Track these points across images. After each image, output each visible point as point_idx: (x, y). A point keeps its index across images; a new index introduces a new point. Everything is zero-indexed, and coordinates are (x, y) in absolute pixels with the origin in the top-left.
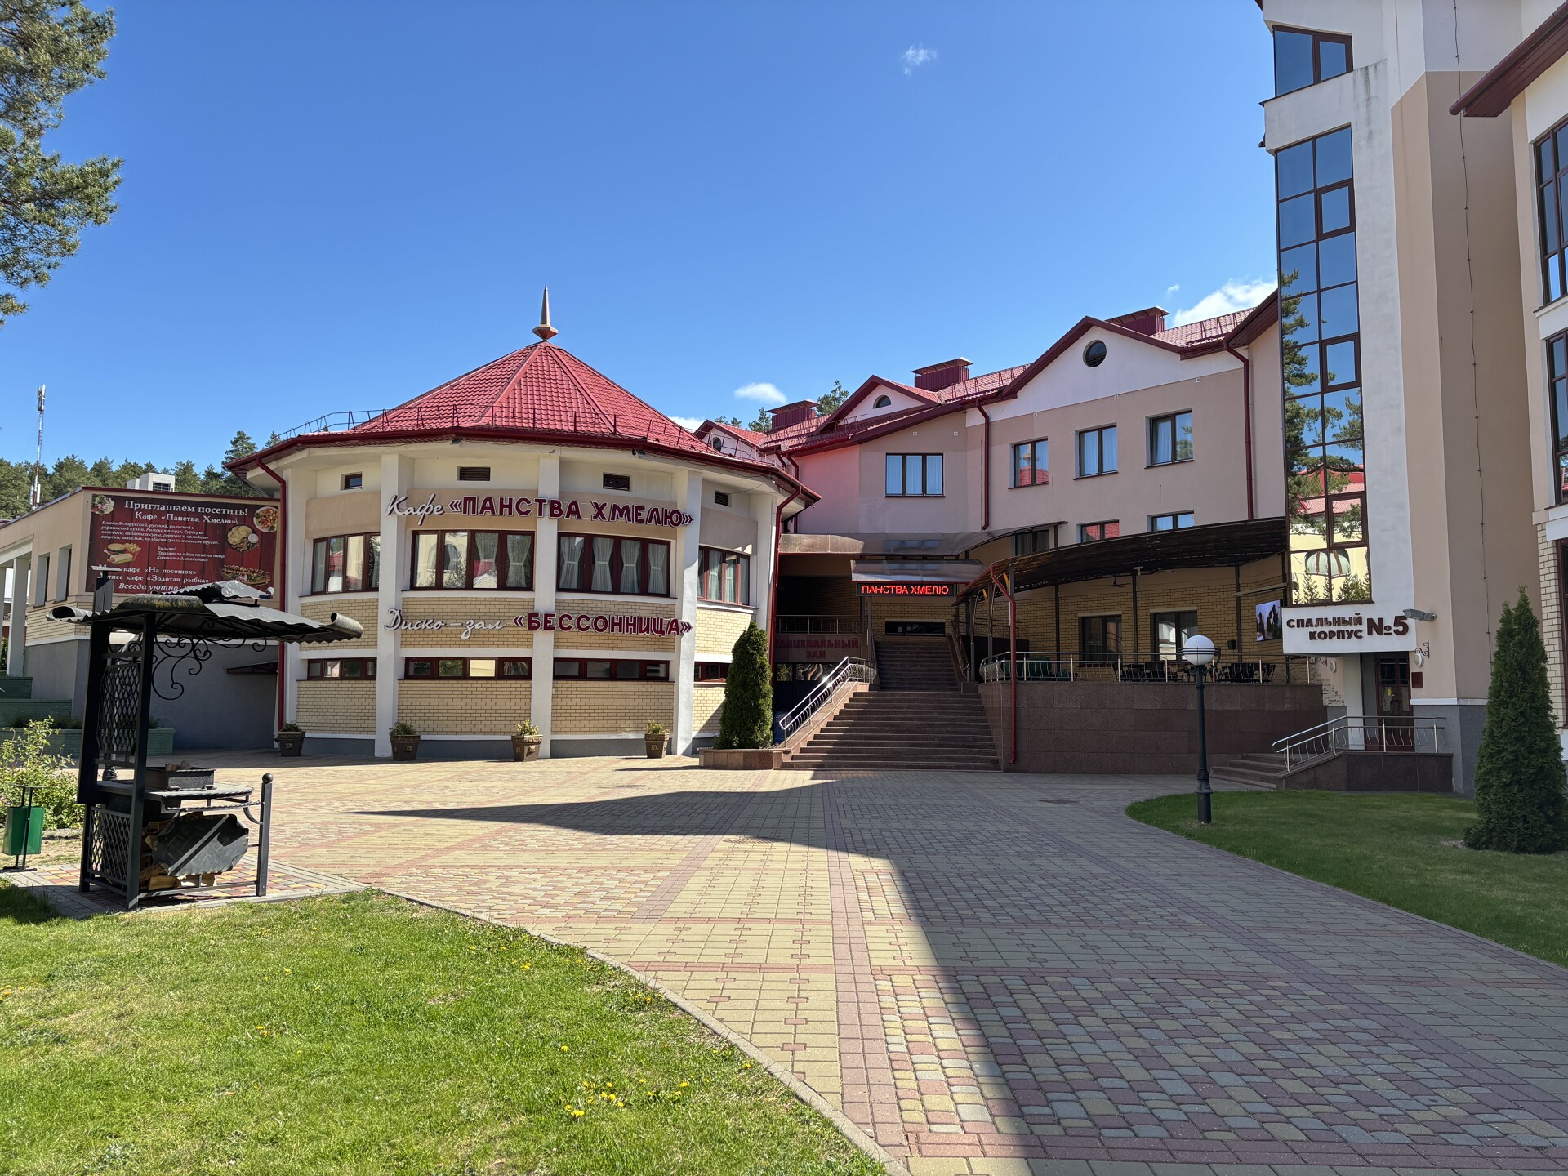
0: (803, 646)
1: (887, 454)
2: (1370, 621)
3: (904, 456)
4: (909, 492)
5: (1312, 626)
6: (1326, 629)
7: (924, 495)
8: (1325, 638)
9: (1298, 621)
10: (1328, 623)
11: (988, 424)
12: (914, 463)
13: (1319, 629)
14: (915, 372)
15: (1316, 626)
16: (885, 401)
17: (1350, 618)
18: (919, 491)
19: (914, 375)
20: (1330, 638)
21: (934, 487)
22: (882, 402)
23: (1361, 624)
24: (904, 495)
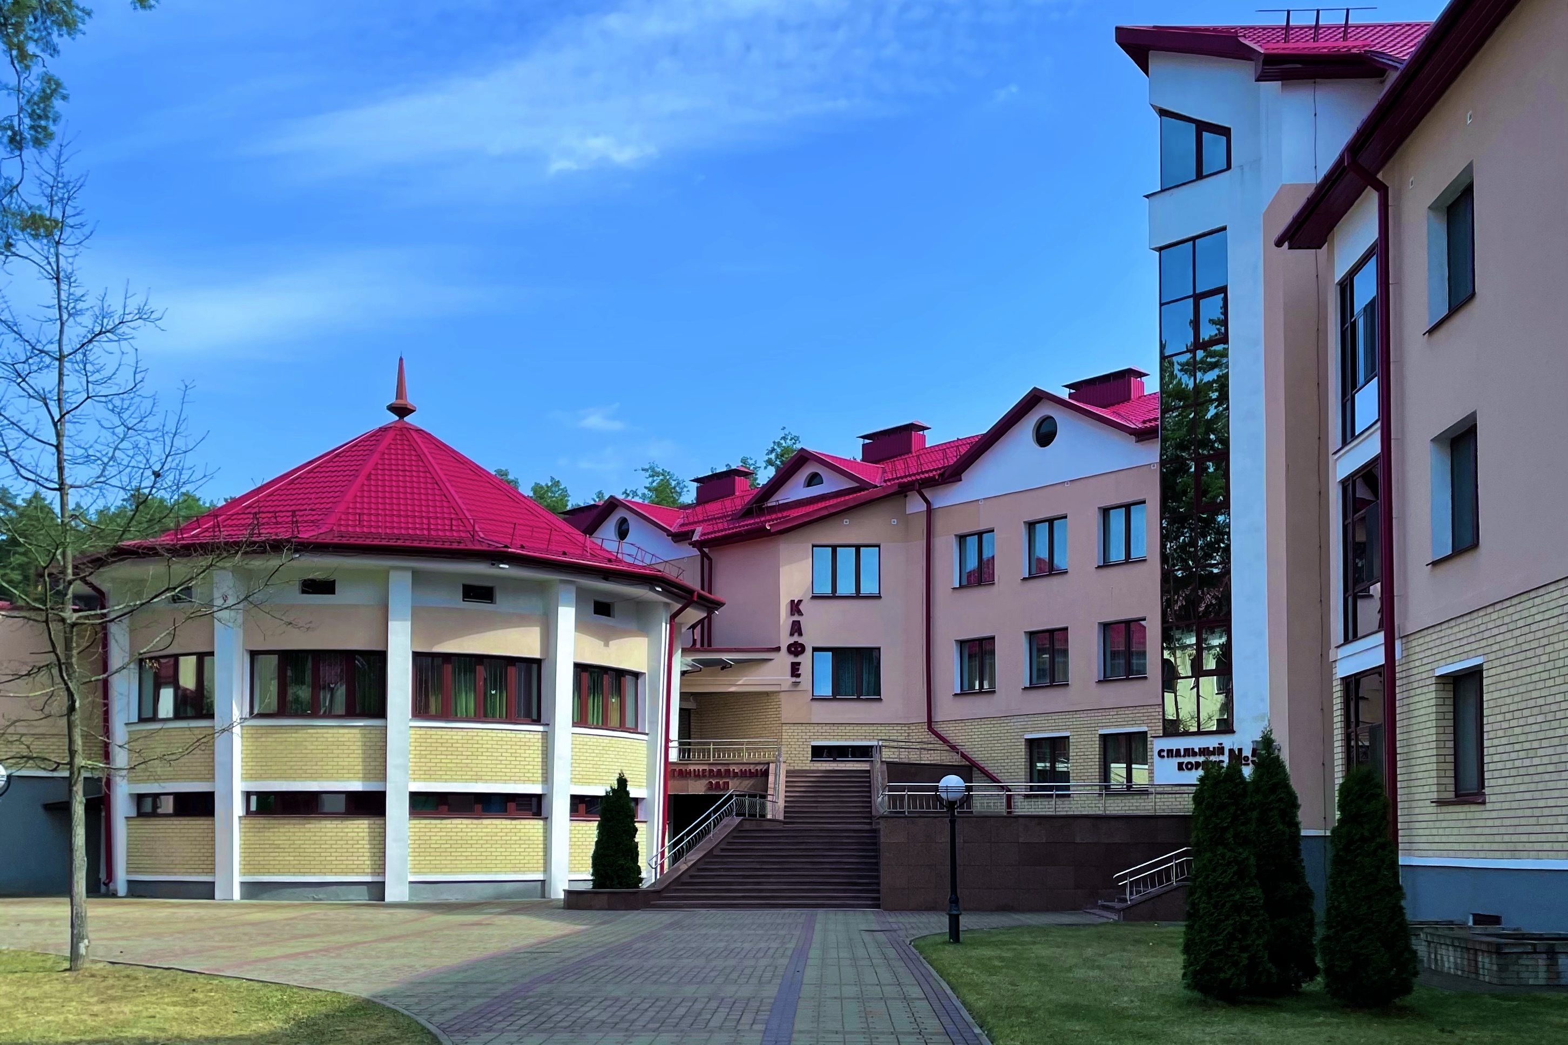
0: (704, 776)
1: (814, 546)
2: (1231, 751)
3: (834, 548)
4: (840, 592)
5: (1180, 756)
6: (1193, 760)
7: (858, 596)
8: (1191, 769)
9: (1168, 751)
10: (1194, 754)
11: (930, 511)
12: (846, 557)
13: (1186, 760)
14: (864, 437)
15: (1184, 756)
16: (816, 481)
17: (1214, 748)
18: (852, 591)
19: (861, 441)
20: (1196, 769)
21: (868, 587)
22: (813, 480)
23: (1223, 754)
24: (834, 596)
